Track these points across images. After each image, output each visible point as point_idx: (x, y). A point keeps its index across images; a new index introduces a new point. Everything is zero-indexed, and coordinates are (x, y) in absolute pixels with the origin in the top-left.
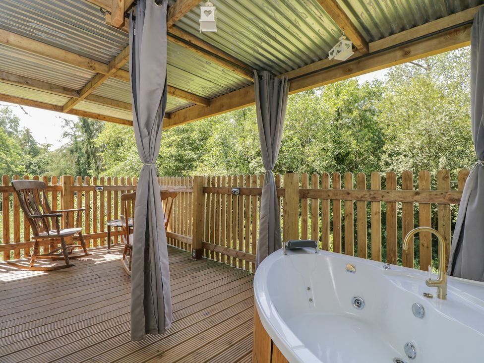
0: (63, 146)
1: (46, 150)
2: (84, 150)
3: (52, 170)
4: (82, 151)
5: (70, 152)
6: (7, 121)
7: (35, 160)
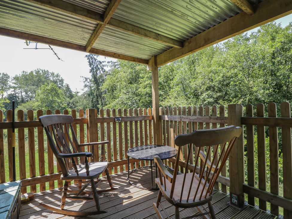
0: (85, 92)
1: (76, 95)
2: (95, 94)
3: (80, 106)
4: (94, 94)
5: (88, 95)
6: (58, 81)
7: (71, 101)
